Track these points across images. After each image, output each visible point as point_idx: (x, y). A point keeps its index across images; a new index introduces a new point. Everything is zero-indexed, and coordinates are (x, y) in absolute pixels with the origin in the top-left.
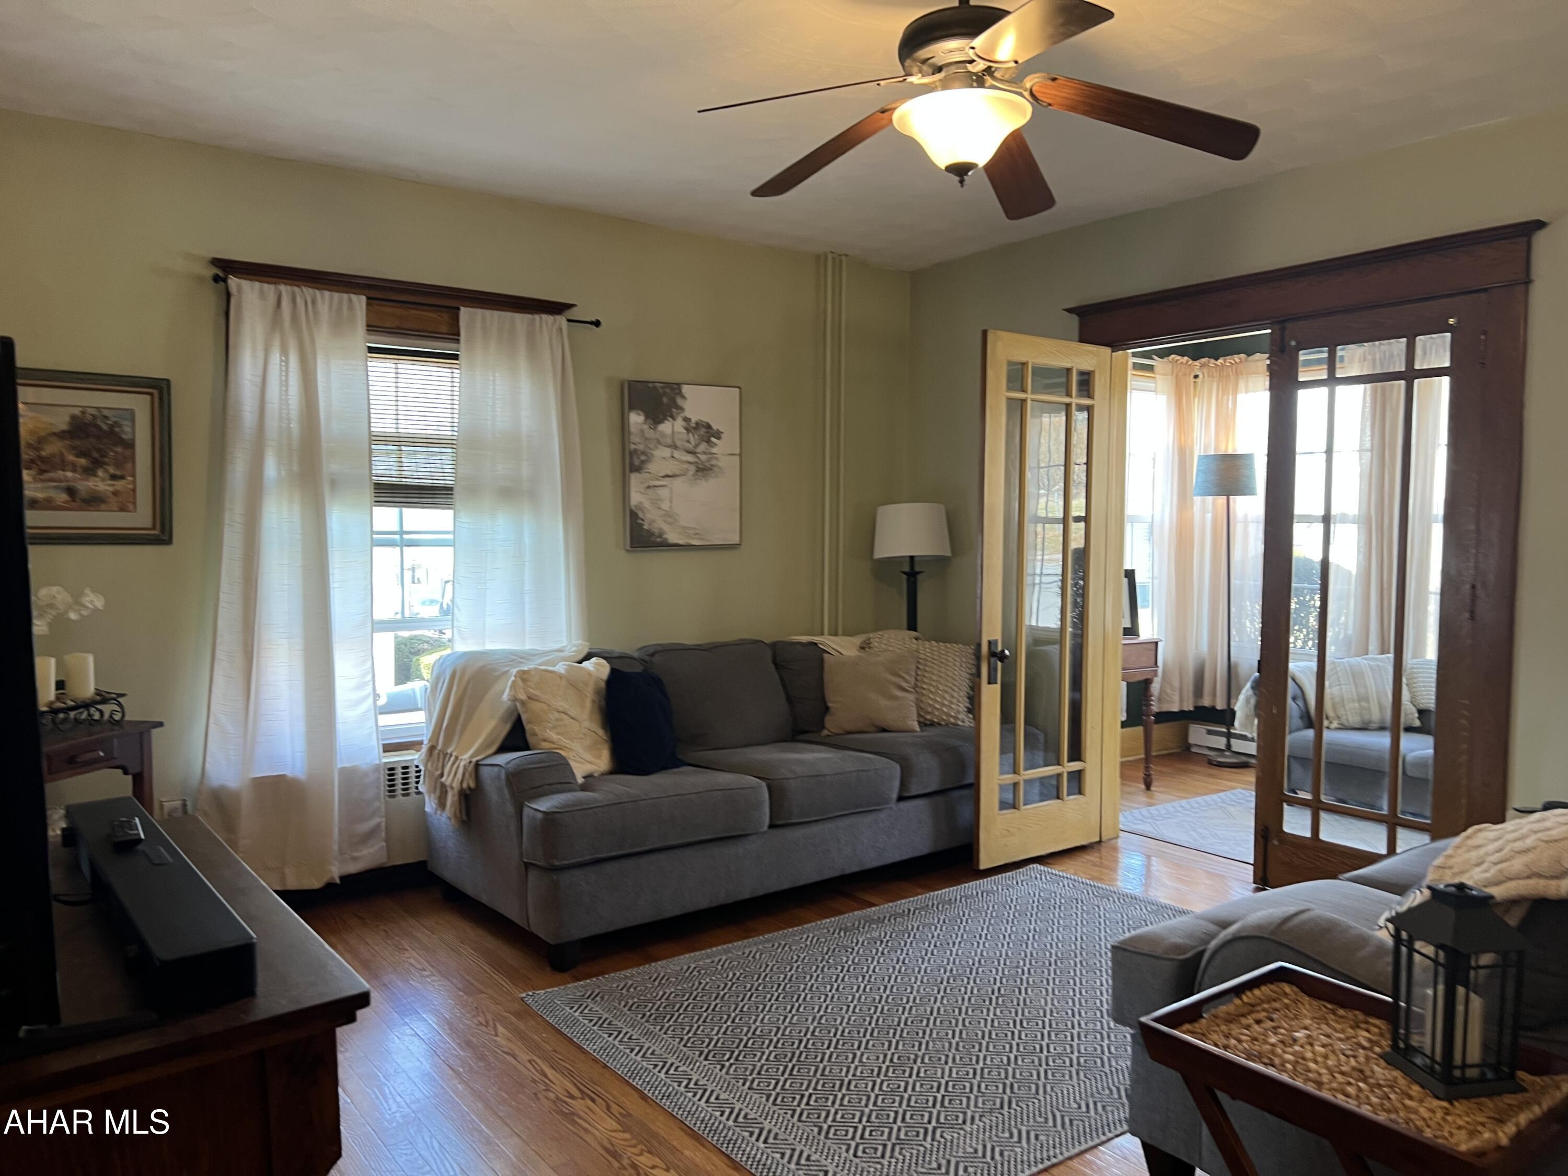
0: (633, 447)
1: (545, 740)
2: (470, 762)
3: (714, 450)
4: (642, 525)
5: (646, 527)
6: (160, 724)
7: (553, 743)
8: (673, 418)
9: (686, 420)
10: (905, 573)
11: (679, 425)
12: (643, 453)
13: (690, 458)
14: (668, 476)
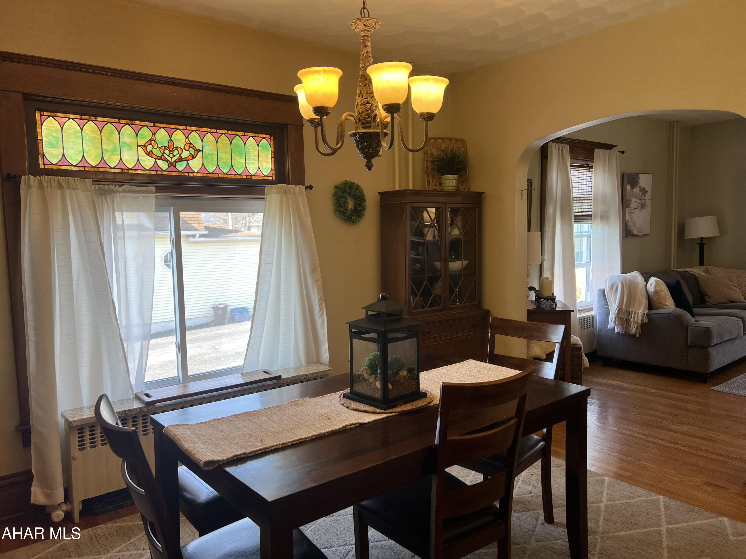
0: (627, 198)
1: (665, 305)
2: (644, 314)
3: (645, 198)
4: (628, 228)
5: (629, 228)
6: (573, 311)
7: (668, 306)
8: (636, 186)
9: (640, 187)
10: (698, 244)
11: (638, 188)
12: (630, 200)
13: (639, 201)
14: (634, 209)
